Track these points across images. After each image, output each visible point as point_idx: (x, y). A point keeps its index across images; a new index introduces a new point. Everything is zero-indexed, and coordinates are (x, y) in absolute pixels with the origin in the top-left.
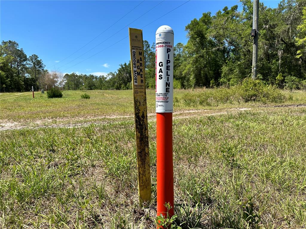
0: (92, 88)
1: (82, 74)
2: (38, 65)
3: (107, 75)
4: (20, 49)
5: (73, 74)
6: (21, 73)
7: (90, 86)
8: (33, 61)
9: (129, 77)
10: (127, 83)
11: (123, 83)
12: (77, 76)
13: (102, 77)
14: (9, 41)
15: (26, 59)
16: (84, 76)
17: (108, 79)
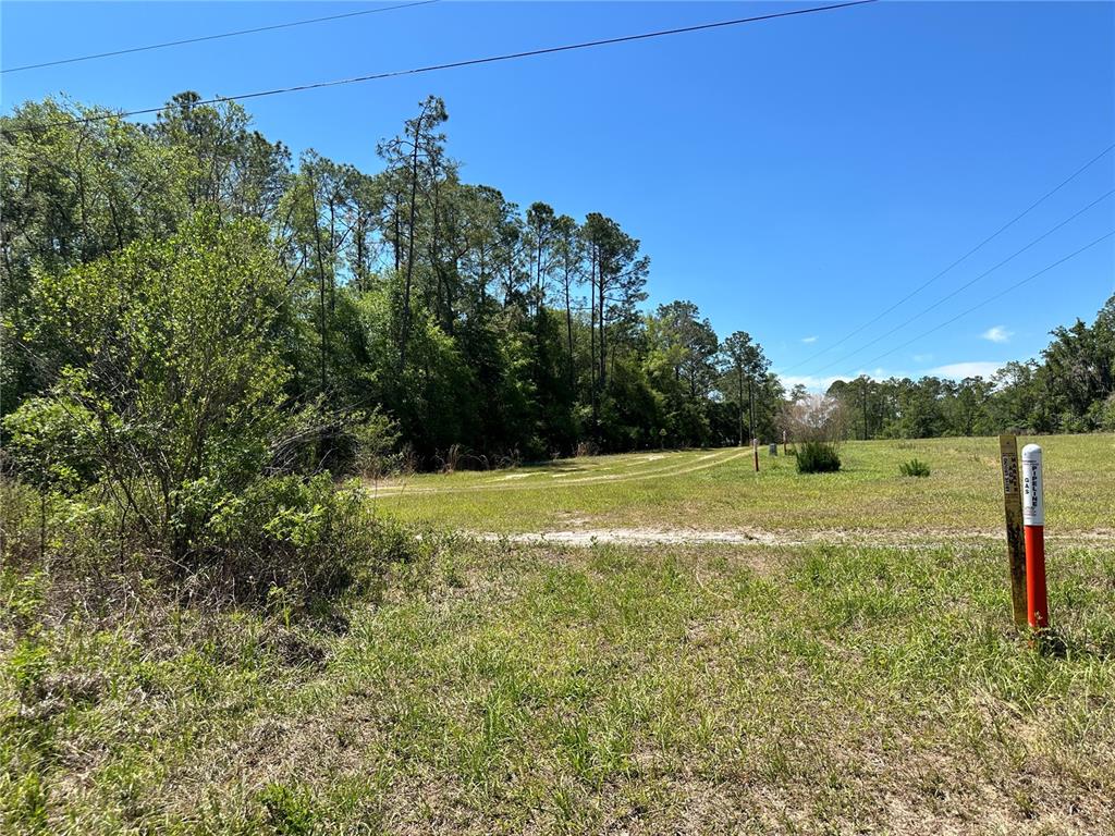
0: (934, 427)
1: (892, 379)
2: (749, 362)
3: (995, 374)
4: (700, 322)
5: (862, 378)
6: (699, 390)
7: (924, 421)
8: (734, 353)
9: (1099, 379)
10: (1089, 402)
11: (1070, 402)
12: (873, 385)
13: (972, 383)
14: (676, 303)
15: (714, 349)
16: (900, 385)
17: (1000, 386)
